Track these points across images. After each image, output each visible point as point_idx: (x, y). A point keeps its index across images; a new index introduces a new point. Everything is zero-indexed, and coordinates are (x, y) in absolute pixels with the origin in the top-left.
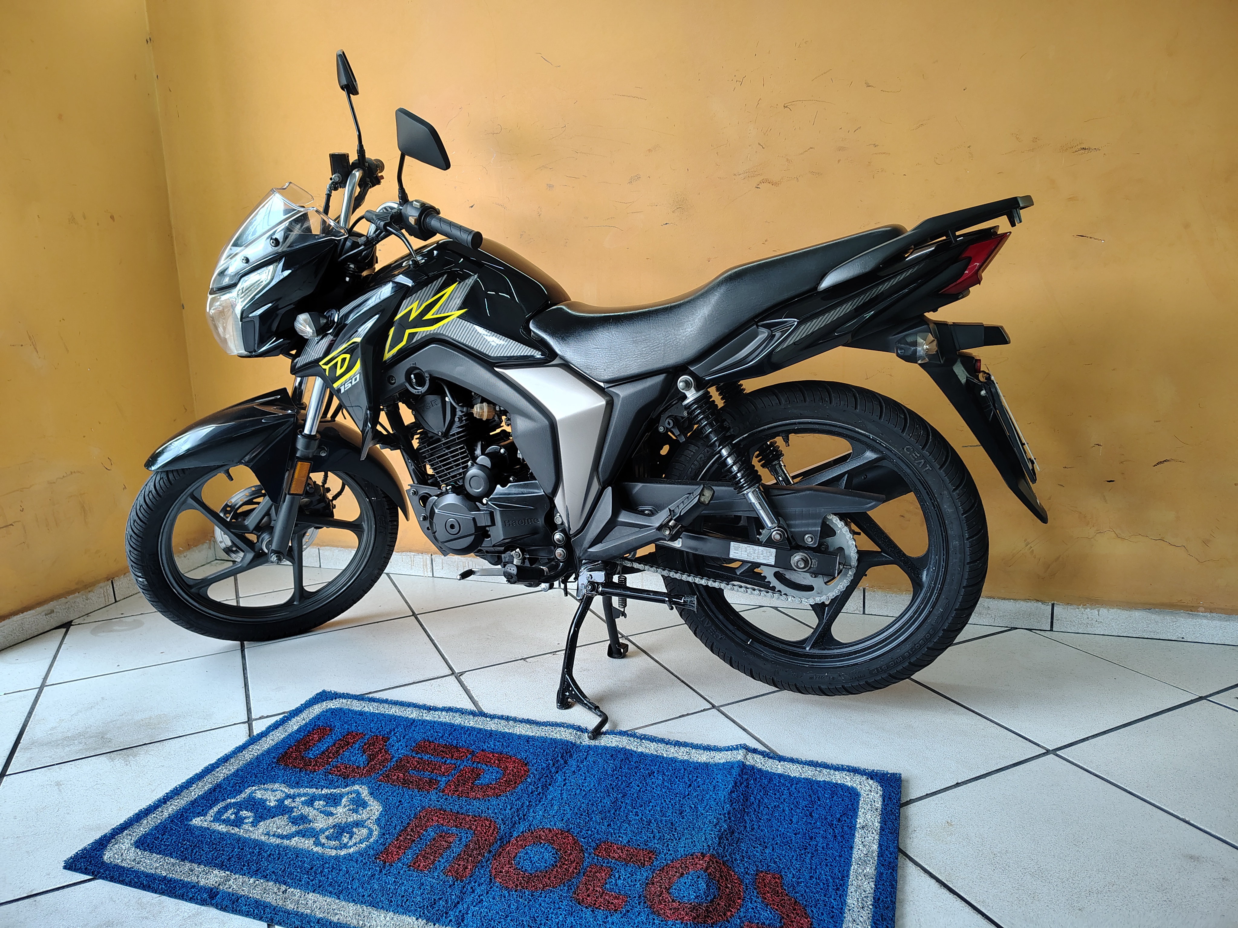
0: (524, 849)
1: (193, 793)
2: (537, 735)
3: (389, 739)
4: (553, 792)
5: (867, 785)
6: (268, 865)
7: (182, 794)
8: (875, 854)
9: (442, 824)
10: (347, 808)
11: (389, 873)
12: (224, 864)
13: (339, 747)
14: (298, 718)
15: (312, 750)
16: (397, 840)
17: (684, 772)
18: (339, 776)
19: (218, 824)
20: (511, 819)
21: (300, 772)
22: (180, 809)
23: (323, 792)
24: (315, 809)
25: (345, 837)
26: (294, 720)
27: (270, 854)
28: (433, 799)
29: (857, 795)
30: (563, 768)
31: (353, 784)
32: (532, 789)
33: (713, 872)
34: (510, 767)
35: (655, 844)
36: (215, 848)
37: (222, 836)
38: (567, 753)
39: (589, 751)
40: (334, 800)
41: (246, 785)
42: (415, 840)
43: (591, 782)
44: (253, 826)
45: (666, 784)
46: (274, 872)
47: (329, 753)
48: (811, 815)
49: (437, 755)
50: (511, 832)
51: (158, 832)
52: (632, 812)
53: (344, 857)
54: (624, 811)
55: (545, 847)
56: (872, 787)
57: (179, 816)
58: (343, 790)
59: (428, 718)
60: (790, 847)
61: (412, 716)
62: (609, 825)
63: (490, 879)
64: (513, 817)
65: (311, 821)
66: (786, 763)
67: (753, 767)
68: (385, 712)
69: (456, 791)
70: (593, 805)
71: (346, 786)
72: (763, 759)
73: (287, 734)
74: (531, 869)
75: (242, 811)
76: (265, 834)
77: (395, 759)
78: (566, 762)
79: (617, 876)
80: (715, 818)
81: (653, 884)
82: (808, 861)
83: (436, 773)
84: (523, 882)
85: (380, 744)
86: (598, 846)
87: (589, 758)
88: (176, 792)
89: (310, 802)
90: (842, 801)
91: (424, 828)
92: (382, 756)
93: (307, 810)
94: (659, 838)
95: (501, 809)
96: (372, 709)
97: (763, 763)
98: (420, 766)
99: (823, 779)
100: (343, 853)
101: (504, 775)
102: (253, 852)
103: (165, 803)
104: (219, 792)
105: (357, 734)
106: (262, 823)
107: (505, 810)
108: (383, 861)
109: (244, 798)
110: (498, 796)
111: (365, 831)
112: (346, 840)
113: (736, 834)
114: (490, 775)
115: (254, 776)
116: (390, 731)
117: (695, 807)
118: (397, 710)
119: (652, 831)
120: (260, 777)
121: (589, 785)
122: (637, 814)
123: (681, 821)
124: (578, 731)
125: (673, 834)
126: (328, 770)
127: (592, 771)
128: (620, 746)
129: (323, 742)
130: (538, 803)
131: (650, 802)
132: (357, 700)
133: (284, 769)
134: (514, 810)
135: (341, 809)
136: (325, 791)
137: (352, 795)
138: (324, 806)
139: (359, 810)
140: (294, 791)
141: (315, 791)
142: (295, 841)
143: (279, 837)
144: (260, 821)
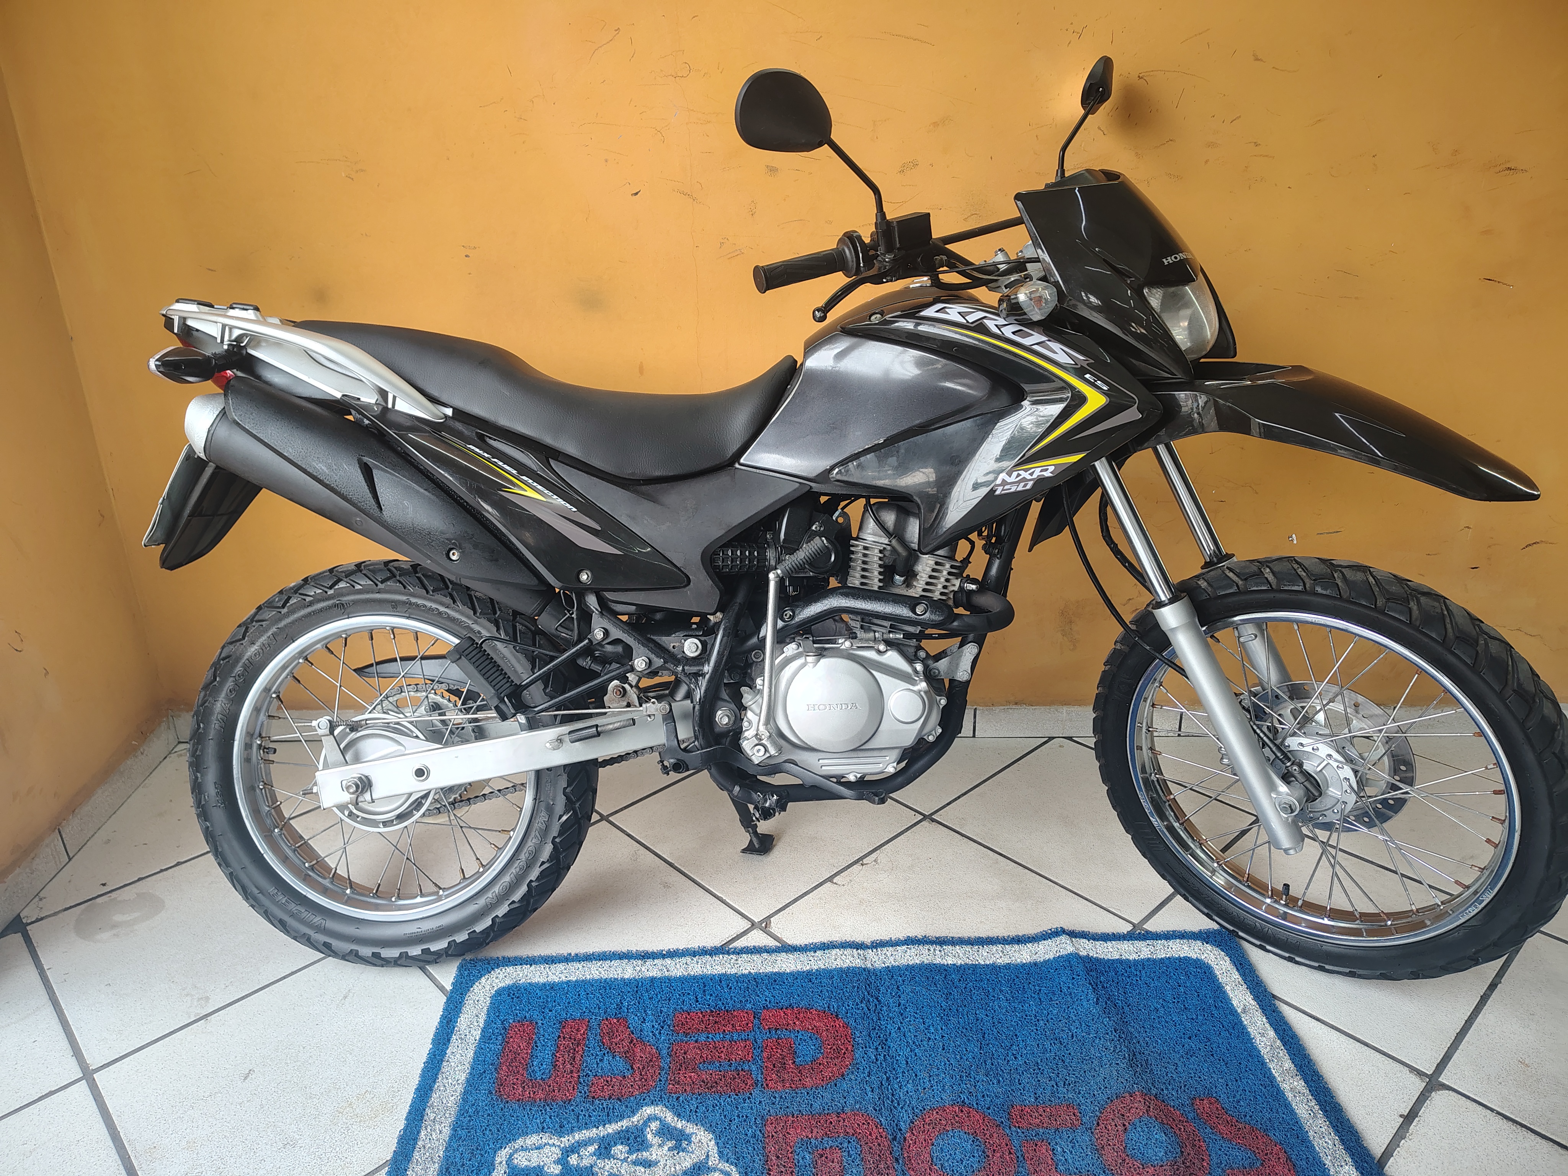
0: (933, 1144)
2: (816, 967)
3: (625, 1020)
4: (900, 1050)
5: (1205, 950)
8: (1279, 1043)
9: (807, 1137)
10: (666, 1148)
13: (569, 1052)
15: (532, 1065)
18: (609, 1098)
20: (884, 1105)
21: (548, 1106)
23: (610, 1131)
24: (621, 1161)
28: (761, 1100)
29: (1210, 968)
30: (881, 1010)
31: (640, 1106)
32: (873, 1053)
34: (820, 1024)
38: (870, 986)
39: (892, 976)
40: (635, 1140)
41: (489, 1150)
42: (793, 1172)
47: (562, 1064)
49: (715, 1031)
55: (957, 1134)
56: (1212, 952)
58: (634, 1120)
59: (652, 973)
61: (629, 976)
62: (999, 1081)
64: (884, 1101)
66: (1112, 942)
67: (1090, 959)
69: (782, 1081)
71: (634, 1113)
72: (1090, 944)
73: (472, 1047)
74: (966, 1171)
77: (664, 1052)
78: (880, 1001)
79: (1059, 1149)
81: (1103, 1147)
83: (735, 1060)
85: (624, 1033)
86: (1009, 1115)
87: (902, 988)
89: (606, 1152)
90: (1203, 980)
91: (789, 1148)
92: (642, 1052)
93: (613, 1165)
94: (1064, 1085)
95: (860, 1094)
96: (563, 976)
97: (1096, 951)
98: (707, 1055)
99: (1164, 956)
101: (823, 1041)
105: (577, 1023)
107: (868, 1094)
110: (843, 1075)
113: (1138, 1056)
114: (806, 1046)
115: (487, 1132)
116: (619, 1007)
117: (1069, 1030)
118: (600, 969)
119: (1050, 1077)
120: (498, 1131)
121: (936, 1030)
122: (1015, 1058)
123: (1070, 1054)
124: (858, 949)
125: (1074, 1074)
126: (585, 1093)
127: (923, 1007)
128: (926, 962)
129: (537, 1046)
130: (894, 1072)
131: (1016, 1035)
132: (527, 964)
133: (522, 1108)
134: (877, 1091)
135: (659, 1152)
136: (611, 1128)
137: (654, 1125)
138: (630, 1152)
139: (684, 1145)
140: (568, 1140)
141: (598, 1132)
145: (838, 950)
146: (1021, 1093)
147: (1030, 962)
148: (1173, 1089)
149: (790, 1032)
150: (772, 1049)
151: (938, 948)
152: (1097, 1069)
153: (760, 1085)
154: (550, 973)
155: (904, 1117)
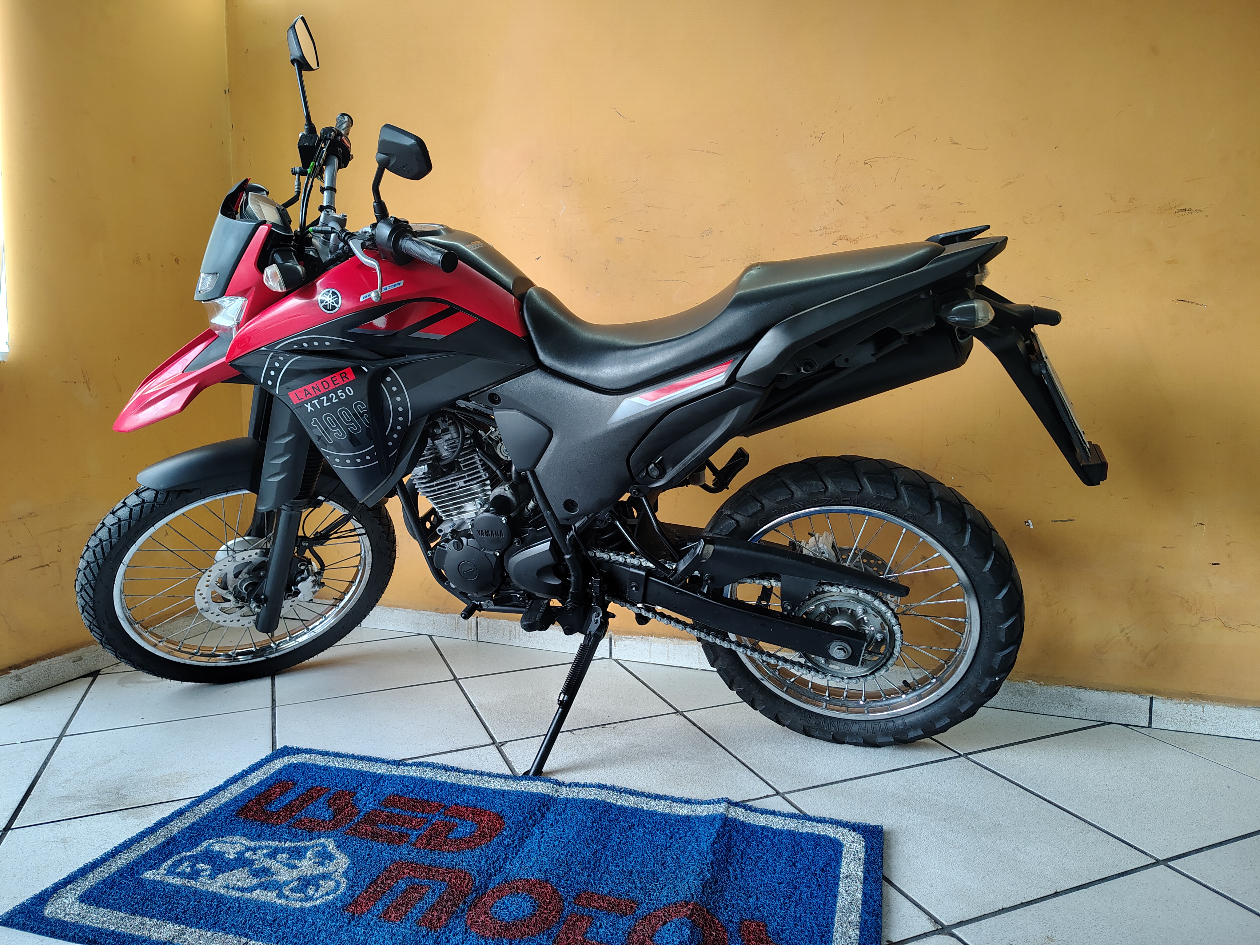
0: (500, 899)
1: (144, 847)
2: (513, 789)
3: (355, 794)
4: (530, 844)
5: (849, 836)
6: (227, 918)
7: (133, 848)
8: (860, 902)
9: (414, 877)
10: (313, 861)
11: (359, 924)
12: (179, 917)
13: (303, 802)
14: (258, 773)
15: (273, 804)
16: (366, 892)
17: (665, 825)
18: (304, 829)
19: (172, 877)
20: (487, 871)
21: (261, 824)
22: (130, 863)
23: (286, 845)
24: (277, 862)
25: (311, 889)
26: (254, 774)
27: (230, 907)
28: (403, 852)
29: (840, 846)
30: (540, 821)
31: (319, 837)
32: (508, 842)
33: (697, 919)
34: (485, 819)
35: (636, 894)
36: (169, 901)
37: (177, 889)
38: (544, 806)
39: (566, 804)
40: (299, 853)
41: (203, 838)
42: (385, 892)
43: (570, 833)
44: (209, 879)
45: (646, 836)
46: (233, 924)
47: (293, 807)
48: (794, 865)
49: (408, 809)
50: (486, 884)
51: (105, 886)
52: (612, 863)
53: (310, 909)
54: (604, 862)
55: (523, 897)
56: (854, 838)
57: (129, 870)
58: (307, 843)
59: (397, 773)
60: (774, 897)
61: (380, 771)
62: (589, 876)
63: (466, 929)
64: (488, 869)
65: (273, 874)
66: (768, 815)
67: (735, 820)
68: (351, 767)
69: (428, 845)
70: (572, 856)
71: (311, 840)
72: (745, 813)
73: (246, 788)
74: (508, 919)
75: (199, 864)
76: (224, 887)
77: (362, 813)
78: (543, 816)
79: (598, 924)
80: (698, 867)
81: (636, 932)
82: (792, 909)
83: (407, 827)
84: (500, 930)
85: (347, 799)
86: (578, 895)
87: (567, 811)
88: (126, 846)
89: (273, 855)
90: (825, 851)
91: (395, 880)
92: (349, 810)
93: (270, 862)
94: (641, 889)
95: (476, 861)
96: (337, 764)
97: (745, 816)
98: (389, 820)
99: (806, 831)
100: (309, 905)
101: (479, 829)
102: (211, 905)
103: (113, 856)
104: (173, 845)
105: (321, 789)
106: (221, 876)
107: (480, 862)
108: (351, 912)
109: (201, 851)
110: (472, 848)
111: (332, 884)
112: (311, 893)
114: (464, 829)
115: (211, 830)
116: (358, 786)
118: (364, 765)
120: (218, 830)
122: (617, 866)
124: (555, 785)
125: (655, 885)
126: (291, 823)
128: (600, 799)
129: (285, 795)
130: (514, 855)
132: (321, 755)
133: (243, 822)
134: (489, 861)
135: (306, 862)
136: (288, 844)
137: (318, 848)
138: (288, 859)
139: (325, 862)
140: (256, 844)
141: (278, 844)
142: (257, 894)
143: (238, 890)
144: (219, 874)
145: (539, 782)
147: (685, 816)
149: (460, 819)
150: (438, 827)
151: (617, 794)
152: (676, 884)
153: (410, 843)
154: (331, 761)
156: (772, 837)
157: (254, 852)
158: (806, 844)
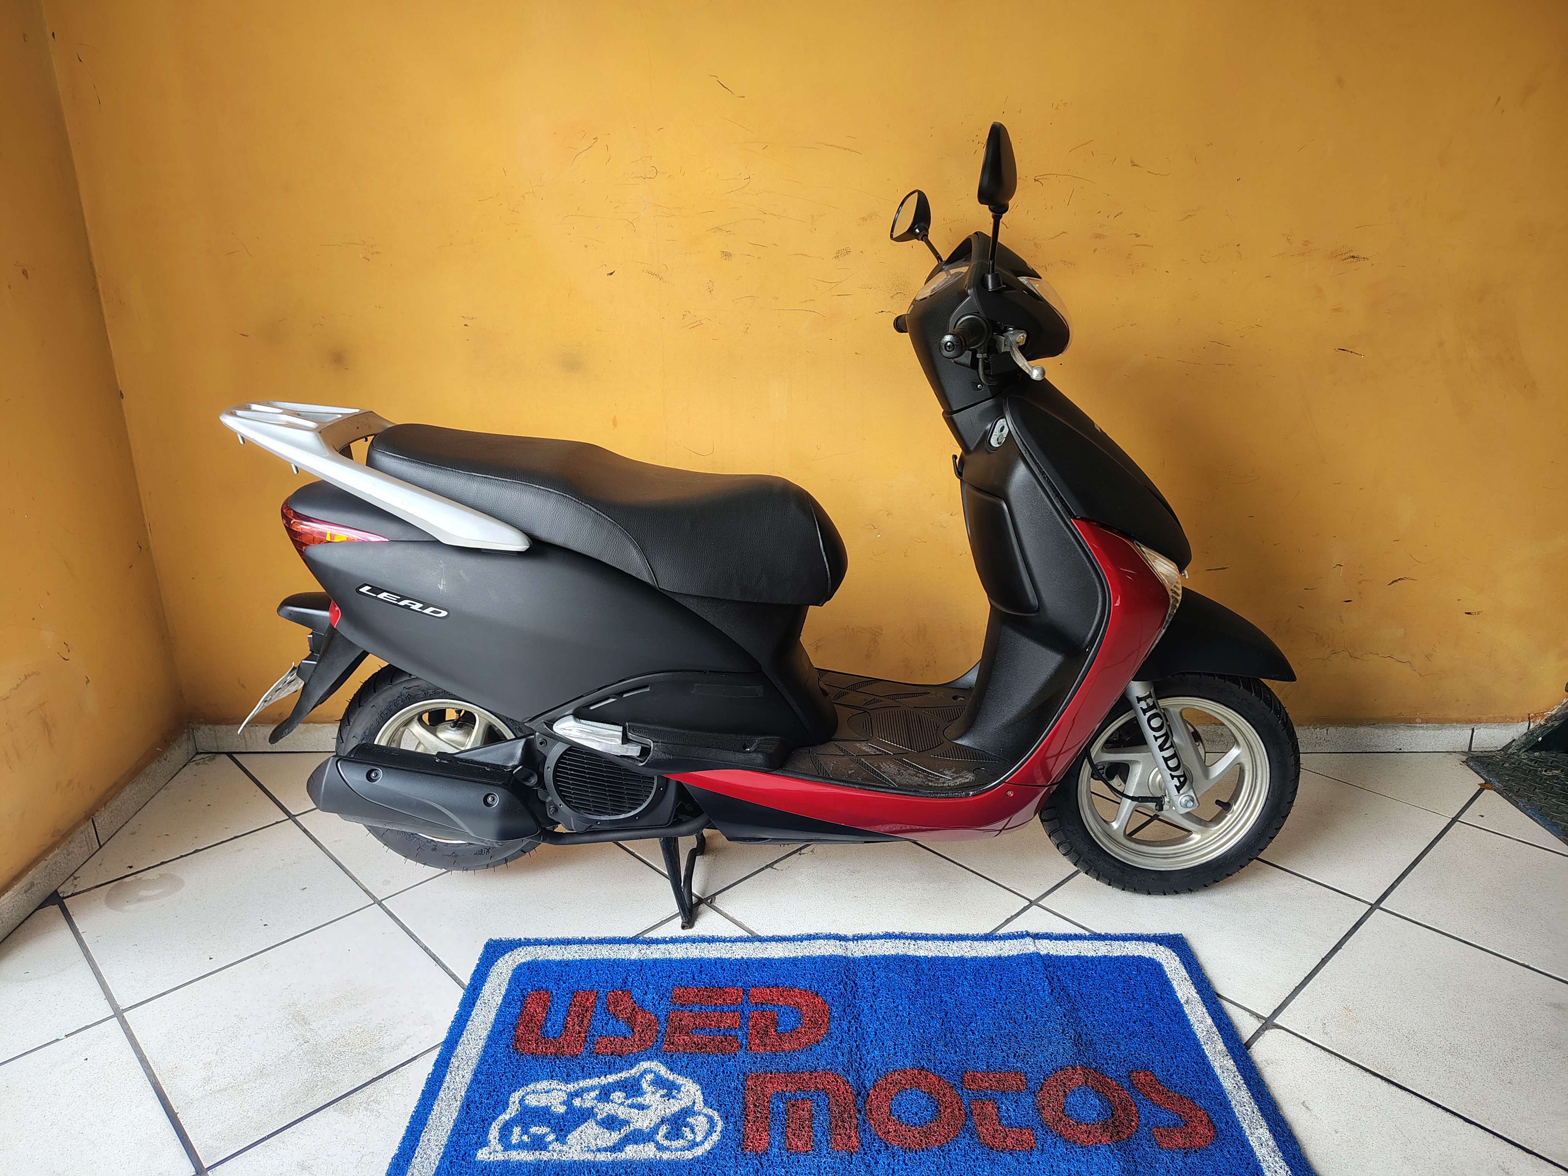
1: (444, 1119)
3: (629, 992)
5: (1158, 950)
7: (429, 1122)
8: (1215, 1029)
9: (782, 1090)
10: (658, 1095)
11: (771, 1163)
13: (579, 1016)
14: (491, 985)
15: (546, 1026)
16: (749, 1122)
17: (984, 973)
18: (611, 1054)
19: (514, 1152)
20: (853, 1067)
21: (558, 1059)
22: (447, 1144)
24: (618, 1105)
25: (686, 1131)
28: (746, 1060)
29: (1160, 965)
31: (637, 1061)
34: (801, 1000)
35: (1014, 1063)
38: (847, 971)
39: (869, 964)
40: (632, 1088)
41: (505, 1092)
42: (767, 1117)
44: (562, 1144)
47: (572, 1026)
49: (707, 1003)
50: (862, 1083)
53: (706, 1157)
54: (959, 1031)
55: (914, 1092)
56: (1166, 954)
57: (454, 1153)
58: (632, 1072)
59: (657, 956)
60: (1139, 1039)
61: (634, 956)
62: (956, 1052)
63: (883, 1143)
64: (851, 1064)
65: (628, 1122)
67: (1048, 955)
68: (596, 956)
69: (765, 1046)
70: (925, 1032)
71: (632, 1066)
72: (1052, 944)
73: (495, 1010)
74: (919, 1122)
75: (531, 1128)
76: (587, 1151)
77: (662, 1019)
78: (857, 984)
79: (1004, 1107)
80: (1056, 1024)
81: (1043, 1108)
82: (1161, 1048)
83: (724, 1026)
84: (923, 1138)
85: (627, 1003)
86: (963, 1078)
87: (877, 973)
88: (420, 1122)
89: (606, 1097)
90: (1150, 975)
91: (765, 1098)
92: (642, 1018)
93: (611, 1108)
94: (1014, 1056)
95: (832, 1058)
96: (576, 955)
97: (1055, 948)
98: (700, 1023)
99: (1120, 954)
100: (699, 1151)
101: (805, 1015)
103: (417, 1139)
104: (477, 1109)
105: (586, 994)
106: (570, 1137)
107: (839, 1058)
108: (752, 1150)
109: (517, 1110)
110: (818, 1042)
111: (703, 1119)
112: (690, 1136)
113: (1084, 1037)
114: (787, 1018)
115: (504, 1078)
116: (625, 982)
117: (1025, 1013)
118: (609, 951)
119: (1002, 1049)
120: (513, 1077)
121: (904, 1008)
122: (973, 1033)
123: (1023, 1032)
124: (840, 941)
125: (1025, 1048)
126: (591, 1049)
127: (894, 990)
128: (901, 953)
129: (551, 1012)
130: (864, 1041)
131: (976, 1015)
132: (545, 945)
133: (535, 1060)
134: (846, 1055)
135: (652, 1097)
136: (611, 1078)
137: (649, 1077)
138: (627, 1098)
139: (673, 1093)
140: (574, 1087)
141: (600, 1081)
142: (631, 1152)
143: (606, 1150)
144: (566, 1136)
145: (822, 940)
146: (975, 1062)
147: (995, 957)
148: (1113, 1064)
149: (774, 1006)
150: (757, 1019)
151: (913, 942)
152: (1046, 1046)
153: (744, 1047)
154: (565, 952)
155: (869, 1077)
156: (1094, 967)
157: (582, 1097)
158: (1129, 969)
